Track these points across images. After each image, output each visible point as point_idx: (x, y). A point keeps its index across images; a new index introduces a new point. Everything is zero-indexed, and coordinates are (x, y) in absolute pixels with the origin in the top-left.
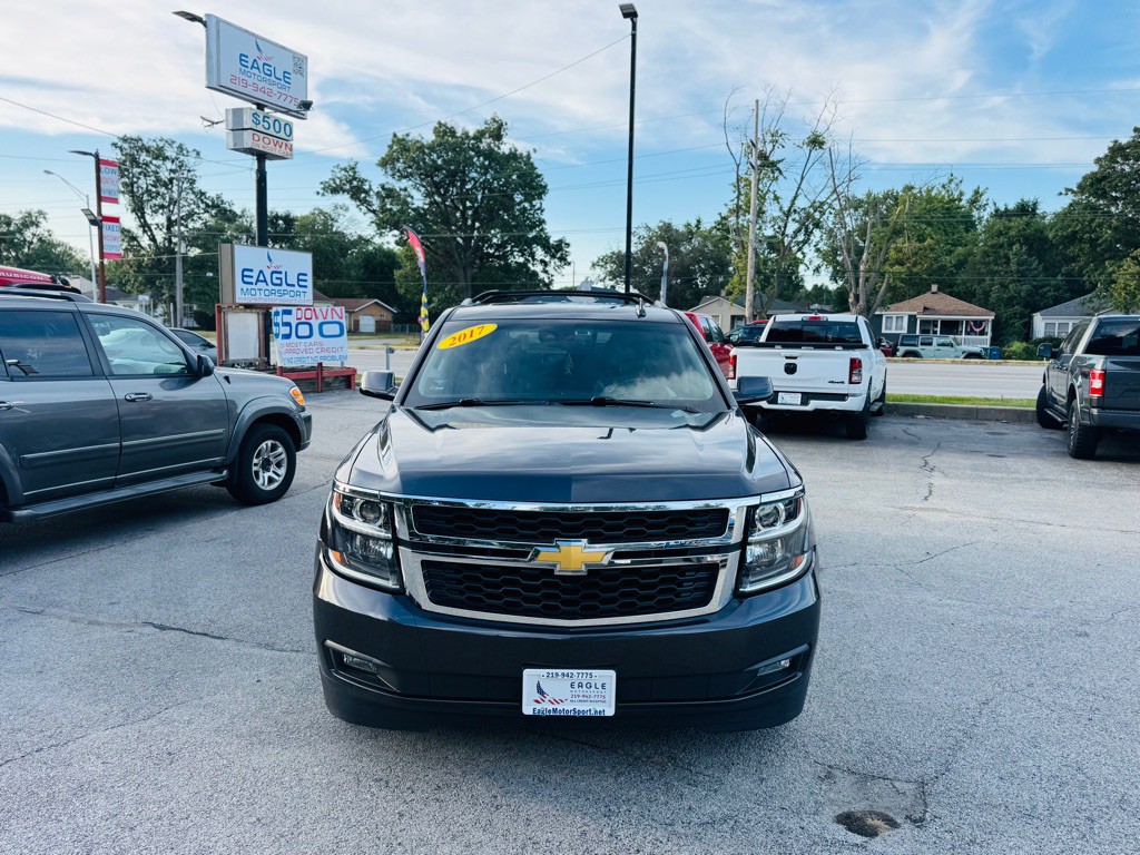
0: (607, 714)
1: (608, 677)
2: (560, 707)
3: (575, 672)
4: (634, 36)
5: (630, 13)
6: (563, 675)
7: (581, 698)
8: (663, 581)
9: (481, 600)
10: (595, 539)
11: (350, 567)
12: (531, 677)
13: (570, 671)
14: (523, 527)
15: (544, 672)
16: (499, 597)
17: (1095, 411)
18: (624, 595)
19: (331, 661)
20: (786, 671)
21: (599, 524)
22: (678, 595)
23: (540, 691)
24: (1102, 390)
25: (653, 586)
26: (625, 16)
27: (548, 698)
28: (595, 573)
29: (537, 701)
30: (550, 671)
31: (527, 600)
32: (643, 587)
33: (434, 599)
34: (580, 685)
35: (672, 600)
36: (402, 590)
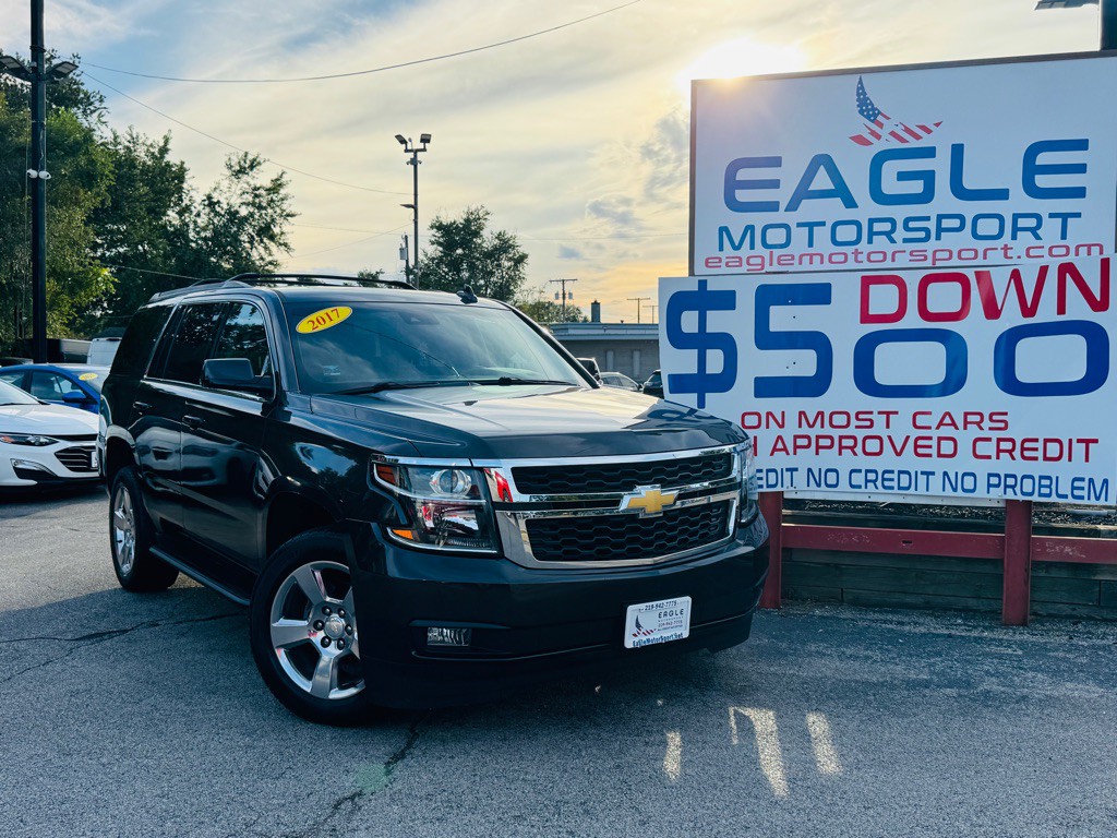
0: (683, 636)
1: (685, 603)
2: (651, 637)
3: (665, 602)
7: (665, 626)
8: (702, 517)
12: (632, 612)
13: (662, 602)
14: (609, 479)
15: (642, 606)
16: (591, 546)
22: (710, 530)
23: (638, 625)
25: (697, 522)
27: (643, 631)
29: (635, 635)
31: (615, 546)
32: (691, 524)
33: (540, 556)
34: (665, 614)
35: (707, 533)
36: (501, 556)
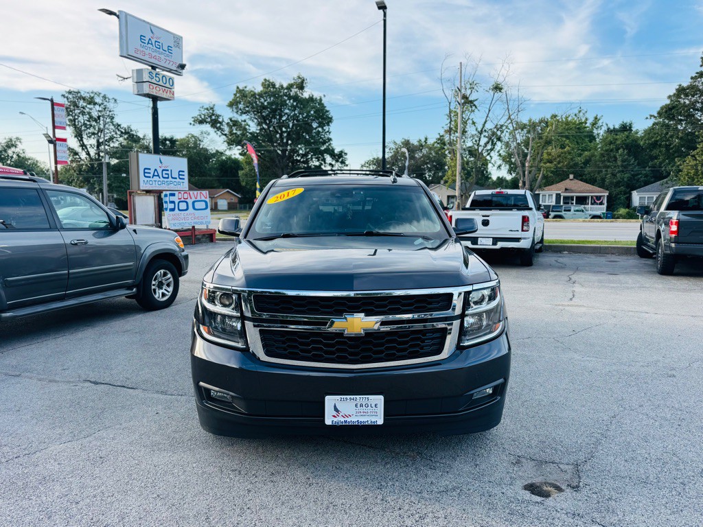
0: (378, 423)
1: (379, 400)
2: (349, 420)
3: (358, 397)
4: (385, 21)
5: (382, 7)
6: (350, 399)
7: (362, 414)
8: (412, 339)
9: (297, 354)
10: (369, 313)
11: (214, 335)
12: (330, 401)
13: (355, 397)
15: (338, 397)
16: (308, 351)
17: (673, 245)
18: (388, 349)
19: (203, 395)
20: (490, 396)
21: (371, 304)
22: (422, 348)
23: (336, 410)
24: (677, 232)
25: (406, 343)
26: (379, 8)
27: (341, 414)
28: (370, 335)
29: (334, 416)
30: (342, 397)
31: (327, 353)
32: (400, 343)
33: (268, 354)
34: (361, 405)
35: (418, 351)
36: (248, 350)
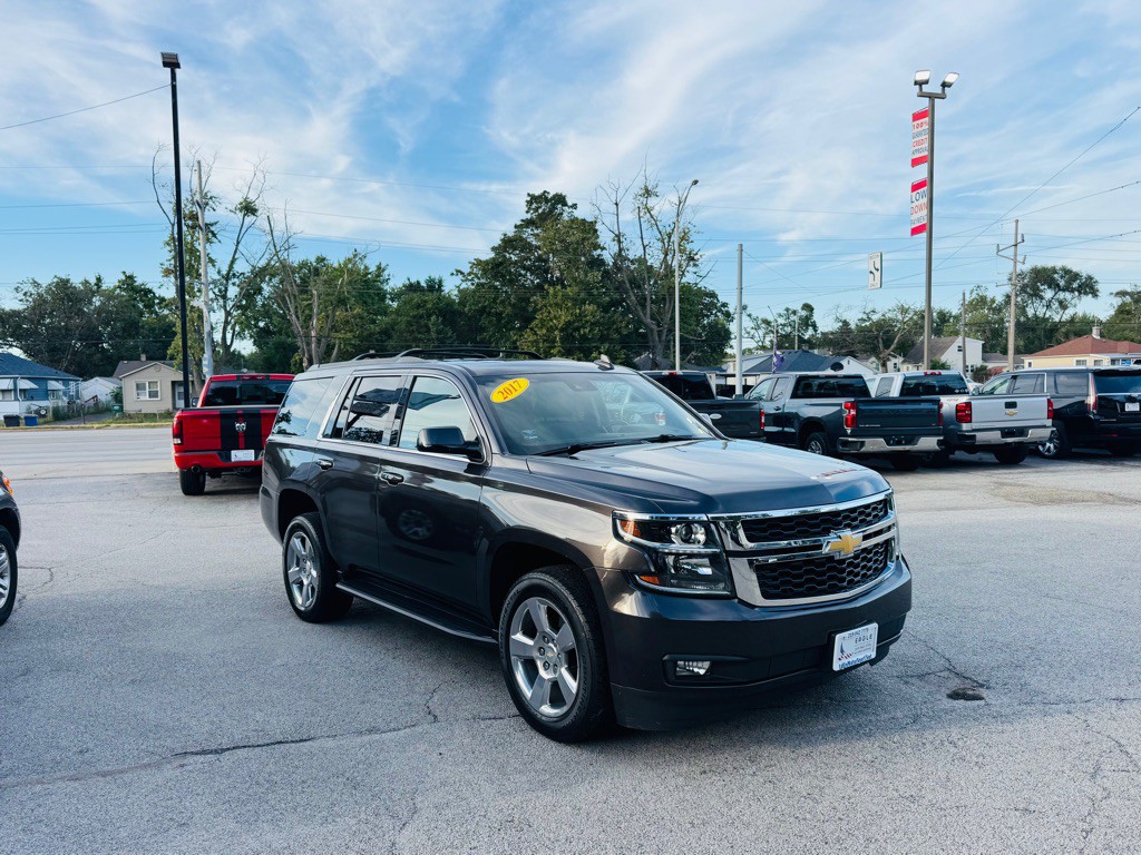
0: (872, 656)
1: (874, 629)
2: (850, 660)
3: (862, 629)
5: (171, 63)
8: (874, 555)
14: (811, 527)
15: (846, 634)
16: (801, 585)
23: (842, 651)
25: (871, 559)
26: (166, 64)
27: (845, 655)
29: (840, 659)
31: (819, 583)
32: (869, 561)
33: (766, 595)
34: (860, 639)
36: (734, 595)
